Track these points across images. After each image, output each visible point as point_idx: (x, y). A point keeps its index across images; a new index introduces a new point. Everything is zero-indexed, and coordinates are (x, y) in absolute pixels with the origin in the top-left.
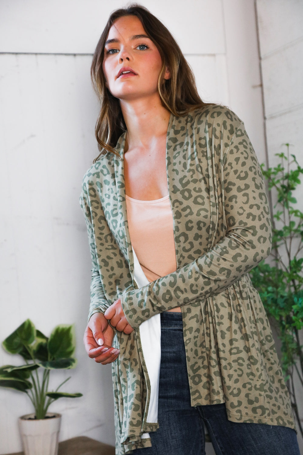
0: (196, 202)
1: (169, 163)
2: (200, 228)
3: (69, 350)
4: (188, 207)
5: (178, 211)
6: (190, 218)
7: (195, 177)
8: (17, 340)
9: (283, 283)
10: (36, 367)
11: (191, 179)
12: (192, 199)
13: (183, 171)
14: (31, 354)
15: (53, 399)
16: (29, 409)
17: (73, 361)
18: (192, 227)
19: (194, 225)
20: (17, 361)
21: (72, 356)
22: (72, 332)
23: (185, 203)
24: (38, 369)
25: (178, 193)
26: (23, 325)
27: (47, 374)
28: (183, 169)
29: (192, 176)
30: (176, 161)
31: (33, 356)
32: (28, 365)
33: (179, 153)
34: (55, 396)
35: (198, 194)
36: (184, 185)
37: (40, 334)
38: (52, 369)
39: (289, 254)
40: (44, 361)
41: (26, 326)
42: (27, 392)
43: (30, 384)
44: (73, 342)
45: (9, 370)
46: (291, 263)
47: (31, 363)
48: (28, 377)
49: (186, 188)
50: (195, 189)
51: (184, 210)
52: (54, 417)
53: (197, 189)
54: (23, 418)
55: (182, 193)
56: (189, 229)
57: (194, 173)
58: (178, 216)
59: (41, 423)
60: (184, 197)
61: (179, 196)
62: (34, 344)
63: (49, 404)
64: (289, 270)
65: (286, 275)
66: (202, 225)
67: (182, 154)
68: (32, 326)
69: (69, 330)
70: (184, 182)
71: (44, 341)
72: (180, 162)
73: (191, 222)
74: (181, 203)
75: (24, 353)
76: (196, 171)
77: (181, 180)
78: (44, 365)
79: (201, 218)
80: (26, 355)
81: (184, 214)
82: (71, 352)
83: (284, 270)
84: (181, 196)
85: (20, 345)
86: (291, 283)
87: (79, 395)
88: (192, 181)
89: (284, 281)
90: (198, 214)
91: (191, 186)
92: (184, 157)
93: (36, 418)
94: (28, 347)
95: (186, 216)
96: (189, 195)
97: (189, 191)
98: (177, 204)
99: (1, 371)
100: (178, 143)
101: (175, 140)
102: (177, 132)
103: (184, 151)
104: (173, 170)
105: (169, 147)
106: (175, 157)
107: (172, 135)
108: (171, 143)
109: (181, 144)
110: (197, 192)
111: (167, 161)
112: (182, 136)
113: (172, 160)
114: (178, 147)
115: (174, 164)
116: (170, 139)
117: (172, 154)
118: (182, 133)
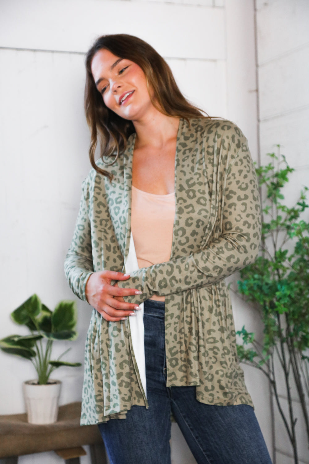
0: (198, 202)
1: (178, 165)
3: (71, 323)
4: (191, 205)
5: (181, 207)
6: (191, 215)
7: (201, 180)
8: (24, 313)
9: (268, 272)
10: (40, 337)
11: (197, 182)
12: (195, 199)
13: (190, 173)
14: (37, 325)
15: (54, 367)
16: (33, 376)
17: (74, 333)
18: (192, 224)
19: (194, 222)
20: (24, 332)
21: (74, 329)
22: (74, 307)
23: (189, 202)
24: (43, 340)
25: (184, 192)
26: (30, 300)
27: (50, 344)
28: (191, 171)
29: (198, 179)
30: (185, 163)
31: (38, 327)
32: (33, 335)
33: (188, 157)
34: (57, 364)
35: (202, 195)
36: (190, 186)
37: (45, 308)
38: (55, 340)
39: (275, 246)
40: (48, 332)
41: (33, 300)
42: (31, 360)
43: (34, 353)
44: (74, 317)
45: (16, 339)
46: (277, 254)
47: (36, 333)
48: (32, 346)
49: (191, 188)
50: (199, 191)
51: (187, 207)
52: (55, 383)
53: (201, 191)
54: (27, 383)
55: (188, 192)
56: (188, 225)
57: (200, 176)
58: (180, 211)
59: (44, 388)
60: (189, 196)
61: (184, 194)
62: (40, 316)
63: (51, 371)
64: (274, 260)
65: (271, 264)
66: (200, 223)
67: (191, 158)
68: (38, 300)
69: (71, 306)
70: (190, 183)
71: (48, 314)
72: (188, 165)
73: (191, 219)
74: (185, 201)
75: (30, 324)
76: (202, 175)
77: (187, 181)
78: (48, 336)
79: (201, 217)
80: (32, 326)
81: (186, 210)
82: (73, 326)
83: (270, 260)
84: (186, 195)
85: (27, 317)
86: (276, 272)
87: (79, 365)
88: (198, 183)
89: (270, 270)
90: (199, 213)
91: (196, 188)
92: (193, 161)
93: (39, 383)
94: (34, 319)
95: (188, 213)
96: (193, 195)
97: (194, 192)
98: (181, 201)
99: (9, 340)
100: (187, 148)
101: (184, 145)
102: (186, 139)
103: (193, 156)
104: (181, 171)
105: (178, 151)
106: (184, 160)
107: (182, 140)
108: (180, 147)
109: (190, 150)
110: (201, 193)
111: (176, 163)
112: (191, 142)
113: (181, 162)
114: (187, 152)
115: (183, 166)
116: (180, 144)
117: (181, 157)
118: (191, 139)
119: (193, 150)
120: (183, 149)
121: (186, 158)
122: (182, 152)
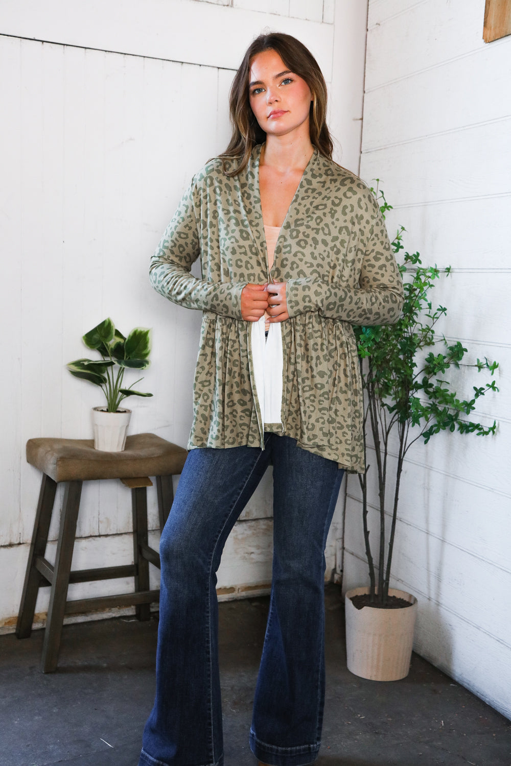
0: (298, 244)
2: (292, 269)
3: (145, 352)
4: (290, 246)
5: (279, 246)
6: (287, 255)
7: (310, 223)
8: (96, 337)
10: (111, 364)
11: (305, 223)
12: (297, 240)
14: (109, 351)
15: (125, 396)
16: (103, 403)
17: (147, 362)
18: (287, 265)
19: (289, 263)
20: (95, 356)
21: (147, 358)
22: (149, 335)
23: (290, 241)
24: (113, 366)
25: (288, 230)
26: (104, 323)
27: (121, 371)
28: (305, 212)
31: (109, 354)
32: (104, 361)
34: (128, 393)
37: (118, 334)
38: (126, 367)
40: (120, 359)
41: (106, 324)
42: (101, 386)
43: (105, 379)
44: (149, 345)
45: (86, 363)
47: (108, 359)
48: (104, 373)
49: (297, 228)
50: (304, 233)
51: (285, 247)
52: (125, 412)
53: (306, 234)
54: (95, 409)
55: (292, 231)
59: (112, 415)
60: (291, 236)
62: (113, 342)
63: (121, 399)
68: (112, 325)
69: (146, 333)
70: (298, 223)
71: (122, 341)
72: (305, 206)
73: (286, 259)
74: (285, 240)
75: (102, 350)
76: (314, 219)
78: (120, 363)
80: (103, 351)
81: (284, 250)
82: (146, 355)
84: (289, 233)
85: (99, 342)
87: (150, 395)
90: (295, 255)
91: (302, 229)
92: (311, 203)
93: (108, 411)
94: (107, 345)
97: (298, 232)
99: (78, 364)
100: (311, 187)
101: (309, 182)
102: (314, 176)
103: (314, 198)
104: (296, 209)
105: (302, 186)
106: (303, 199)
107: (309, 176)
108: (305, 183)
109: (314, 190)
110: (304, 236)
111: (294, 198)
112: (318, 182)
113: (299, 200)
114: (310, 191)
115: (300, 204)
116: (305, 179)
117: (302, 193)
118: (318, 179)
119: (316, 192)
120: (307, 187)
121: (306, 198)
122: (305, 189)
